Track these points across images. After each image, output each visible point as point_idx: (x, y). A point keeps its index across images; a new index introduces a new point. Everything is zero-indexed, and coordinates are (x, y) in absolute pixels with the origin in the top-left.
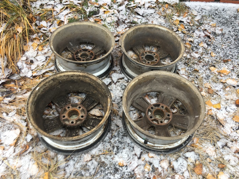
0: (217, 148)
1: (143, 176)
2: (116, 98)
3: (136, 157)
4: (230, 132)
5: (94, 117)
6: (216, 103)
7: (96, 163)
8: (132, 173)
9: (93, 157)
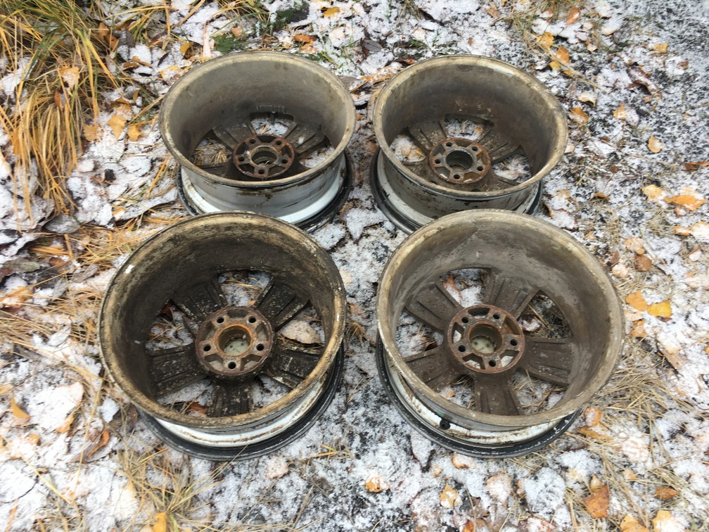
0: (656, 440)
1: (436, 522)
2: (359, 286)
3: (417, 467)
4: (697, 390)
5: (295, 348)
6: (659, 301)
7: (301, 484)
8: (406, 512)
9: (291, 465)
